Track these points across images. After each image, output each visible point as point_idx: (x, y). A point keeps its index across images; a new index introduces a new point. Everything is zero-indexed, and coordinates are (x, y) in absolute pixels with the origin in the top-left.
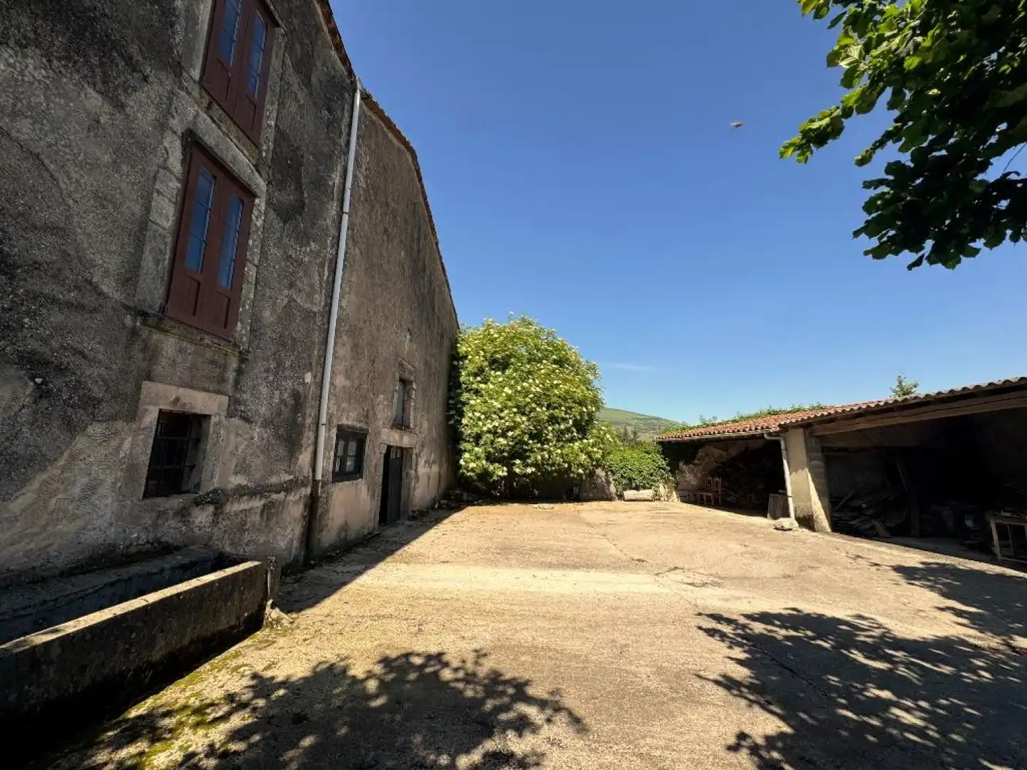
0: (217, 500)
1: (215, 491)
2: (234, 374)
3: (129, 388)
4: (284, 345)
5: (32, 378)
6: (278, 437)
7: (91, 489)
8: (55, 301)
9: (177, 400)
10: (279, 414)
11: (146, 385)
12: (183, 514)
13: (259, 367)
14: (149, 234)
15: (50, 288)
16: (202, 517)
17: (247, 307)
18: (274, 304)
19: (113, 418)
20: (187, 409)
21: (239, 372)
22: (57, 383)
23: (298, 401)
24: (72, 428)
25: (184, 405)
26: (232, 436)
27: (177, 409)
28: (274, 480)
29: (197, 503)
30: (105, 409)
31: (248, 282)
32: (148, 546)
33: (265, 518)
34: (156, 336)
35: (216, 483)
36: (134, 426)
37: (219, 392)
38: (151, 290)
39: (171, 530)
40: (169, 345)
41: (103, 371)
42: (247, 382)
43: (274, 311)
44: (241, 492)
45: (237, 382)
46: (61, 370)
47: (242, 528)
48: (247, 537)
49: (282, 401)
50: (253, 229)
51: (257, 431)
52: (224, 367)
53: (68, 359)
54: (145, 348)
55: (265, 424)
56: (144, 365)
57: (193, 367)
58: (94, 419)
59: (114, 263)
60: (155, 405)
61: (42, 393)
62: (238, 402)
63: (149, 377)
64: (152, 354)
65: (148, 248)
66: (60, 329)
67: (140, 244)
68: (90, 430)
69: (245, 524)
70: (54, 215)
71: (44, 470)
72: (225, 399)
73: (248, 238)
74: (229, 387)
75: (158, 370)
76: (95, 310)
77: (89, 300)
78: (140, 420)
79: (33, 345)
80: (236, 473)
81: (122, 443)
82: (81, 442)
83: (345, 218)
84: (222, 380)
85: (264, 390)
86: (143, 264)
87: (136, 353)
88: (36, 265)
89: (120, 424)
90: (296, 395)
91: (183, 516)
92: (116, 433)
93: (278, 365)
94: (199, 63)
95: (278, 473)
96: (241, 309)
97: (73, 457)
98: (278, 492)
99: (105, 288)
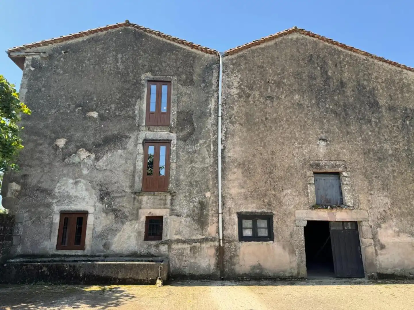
0: (169, 243)
1: (168, 240)
2: (170, 201)
3: (135, 212)
4: (192, 185)
5: (114, 214)
6: (194, 220)
7: (129, 237)
8: (117, 197)
9: (150, 213)
10: (194, 211)
11: (140, 211)
12: (157, 246)
13: (181, 197)
14: (136, 172)
15: (116, 195)
16: (164, 249)
17: (173, 178)
18: (185, 172)
19: (132, 220)
20: (154, 215)
21: (172, 200)
22: (119, 214)
23: (203, 205)
24: (123, 223)
25: (153, 214)
26: (172, 222)
27: (150, 215)
28: (194, 238)
29: (162, 243)
30: (130, 218)
31: (172, 170)
32: (146, 254)
33: (192, 252)
34: (140, 197)
35: (168, 238)
36: (138, 222)
37: (165, 208)
38: (139, 186)
39: (153, 251)
40: (145, 198)
41: (128, 209)
42: (176, 202)
43: (184, 175)
44: (178, 241)
45: (172, 204)
46: (120, 211)
47: (182, 254)
48: (185, 259)
49: (194, 206)
50: (172, 151)
51: (183, 219)
52: (166, 200)
53: (121, 208)
54: (138, 201)
55: (188, 216)
56: (138, 205)
57: (154, 202)
58: (127, 221)
59: (128, 184)
60: (144, 215)
61: (116, 216)
62: (173, 210)
63: (140, 208)
64: (140, 202)
65: (136, 176)
66: (119, 203)
67: (134, 176)
68: (126, 223)
69: (183, 253)
70: (116, 179)
71: (119, 233)
72: (168, 210)
73: (170, 155)
74: (169, 205)
75: (142, 206)
76: (125, 196)
77: (124, 194)
78: (140, 219)
79: (114, 207)
80: (176, 234)
81: (135, 225)
82: (125, 226)
83: (220, 118)
84: (165, 204)
85: (185, 204)
86: (136, 181)
87: (136, 203)
88: (113, 191)
89: (134, 221)
90: (201, 203)
91: (157, 247)
92: (133, 223)
93: (190, 193)
94: (144, 121)
95: (196, 235)
96: (170, 179)
97: (124, 230)
98: (196, 243)
99: (126, 190)
